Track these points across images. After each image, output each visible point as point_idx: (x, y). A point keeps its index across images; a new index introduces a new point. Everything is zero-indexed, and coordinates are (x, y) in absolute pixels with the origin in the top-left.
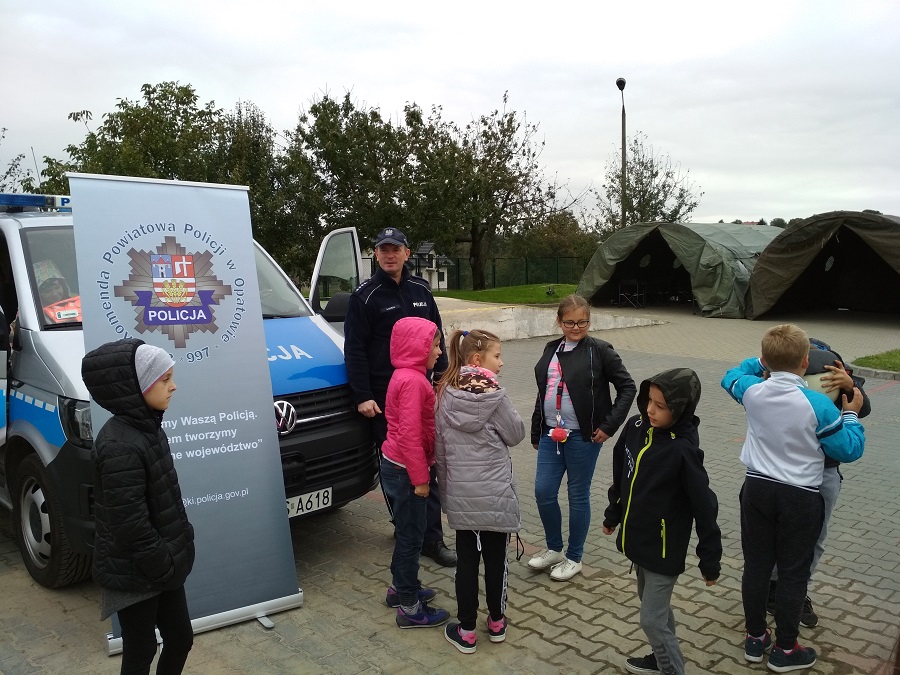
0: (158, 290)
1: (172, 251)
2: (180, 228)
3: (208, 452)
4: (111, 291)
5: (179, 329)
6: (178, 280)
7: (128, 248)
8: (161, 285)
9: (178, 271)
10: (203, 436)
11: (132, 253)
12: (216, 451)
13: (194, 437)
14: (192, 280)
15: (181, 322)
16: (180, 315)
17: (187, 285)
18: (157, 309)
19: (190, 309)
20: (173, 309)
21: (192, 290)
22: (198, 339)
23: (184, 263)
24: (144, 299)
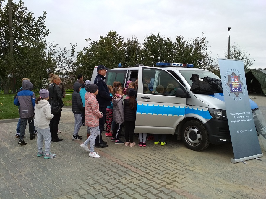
0: (233, 84)
1: (234, 75)
2: (235, 70)
3: (244, 120)
4: (226, 84)
5: (237, 92)
6: (236, 82)
7: (227, 75)
8: (233, 83)
9: (235, 80)
10: (243, 117)
11: (228, 76)
12: (246, 120)
13: (242, 117)
14: (238, 82)
15: (237, 91)
16: (236, 89)
17: (237, 83)
18: (233, 88)
19: (238, 88)
20: (235, 88)
21: (238, 84)
22: (240, 94)
23: (236, 78)
24: (231, 86)
